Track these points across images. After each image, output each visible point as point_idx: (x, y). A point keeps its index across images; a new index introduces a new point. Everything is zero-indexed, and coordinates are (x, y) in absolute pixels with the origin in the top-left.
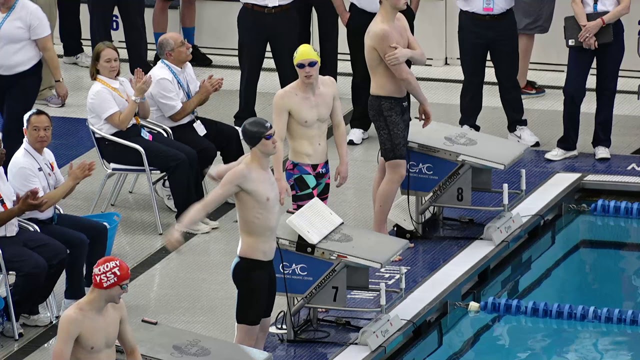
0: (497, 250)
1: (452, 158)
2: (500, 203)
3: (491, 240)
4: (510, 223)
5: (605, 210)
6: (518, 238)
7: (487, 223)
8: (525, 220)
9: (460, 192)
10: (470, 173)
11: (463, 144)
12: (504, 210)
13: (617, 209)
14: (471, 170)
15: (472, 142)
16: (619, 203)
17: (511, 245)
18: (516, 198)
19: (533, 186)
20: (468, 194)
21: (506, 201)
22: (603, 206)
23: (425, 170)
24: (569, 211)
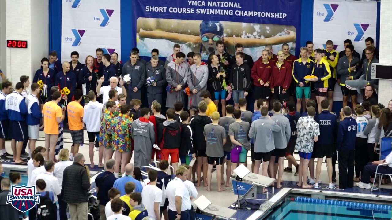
0: (264, 214)
1: (251, 183)
2: (266, 198)
3: (262, 210)
4: (268, 205)
5: (299, 200)
6: (271, 209)
7: (261, 204)
8: (273, 203)
9: (253, 194)
10: (256, 188)
11: (254, 178)
12: (267, 200)
13: (303, 200)
14: (256, 187)
15: (257, 178)
16: (304, 198)
17: (269, 211)
18: (270, 197)
19: (276, 192)
20: (255, 195)
21: (268, 197)
22: (299, 199)
23: (242, 188)
24: (288, 200)
